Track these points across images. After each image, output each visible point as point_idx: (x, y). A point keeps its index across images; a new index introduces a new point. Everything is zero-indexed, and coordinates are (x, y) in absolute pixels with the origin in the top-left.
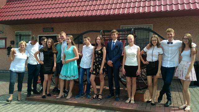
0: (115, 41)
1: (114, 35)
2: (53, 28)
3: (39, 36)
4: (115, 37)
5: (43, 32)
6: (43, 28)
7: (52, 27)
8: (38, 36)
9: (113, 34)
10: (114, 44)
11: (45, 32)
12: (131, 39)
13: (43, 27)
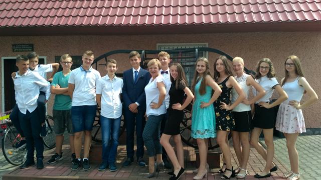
0: (138, 70)
1: (136, 60)
2: (32, 45)
3: (5, 60)
4: (137, 63)
5: (13, 51)
6: (13, 45)
7: (31, 43)
8: (3, 58)
9: (133, 58)
10: (138, 74)
11: (16, 51)
12: (239, 65)
13: (13, 43)
